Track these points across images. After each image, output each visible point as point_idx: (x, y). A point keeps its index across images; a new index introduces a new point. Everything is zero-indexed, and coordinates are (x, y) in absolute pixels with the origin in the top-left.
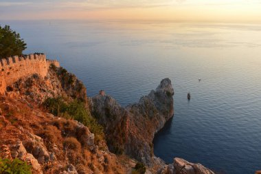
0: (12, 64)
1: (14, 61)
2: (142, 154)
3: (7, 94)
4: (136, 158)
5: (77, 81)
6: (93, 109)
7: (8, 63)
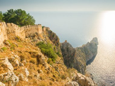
0: (28, 28)
1: (29, 27)
2: (81, 69)
3: (25, 39)
4: (78, 70)
5: (56, 36)
6: (62, 48)
7: (26, 28)
